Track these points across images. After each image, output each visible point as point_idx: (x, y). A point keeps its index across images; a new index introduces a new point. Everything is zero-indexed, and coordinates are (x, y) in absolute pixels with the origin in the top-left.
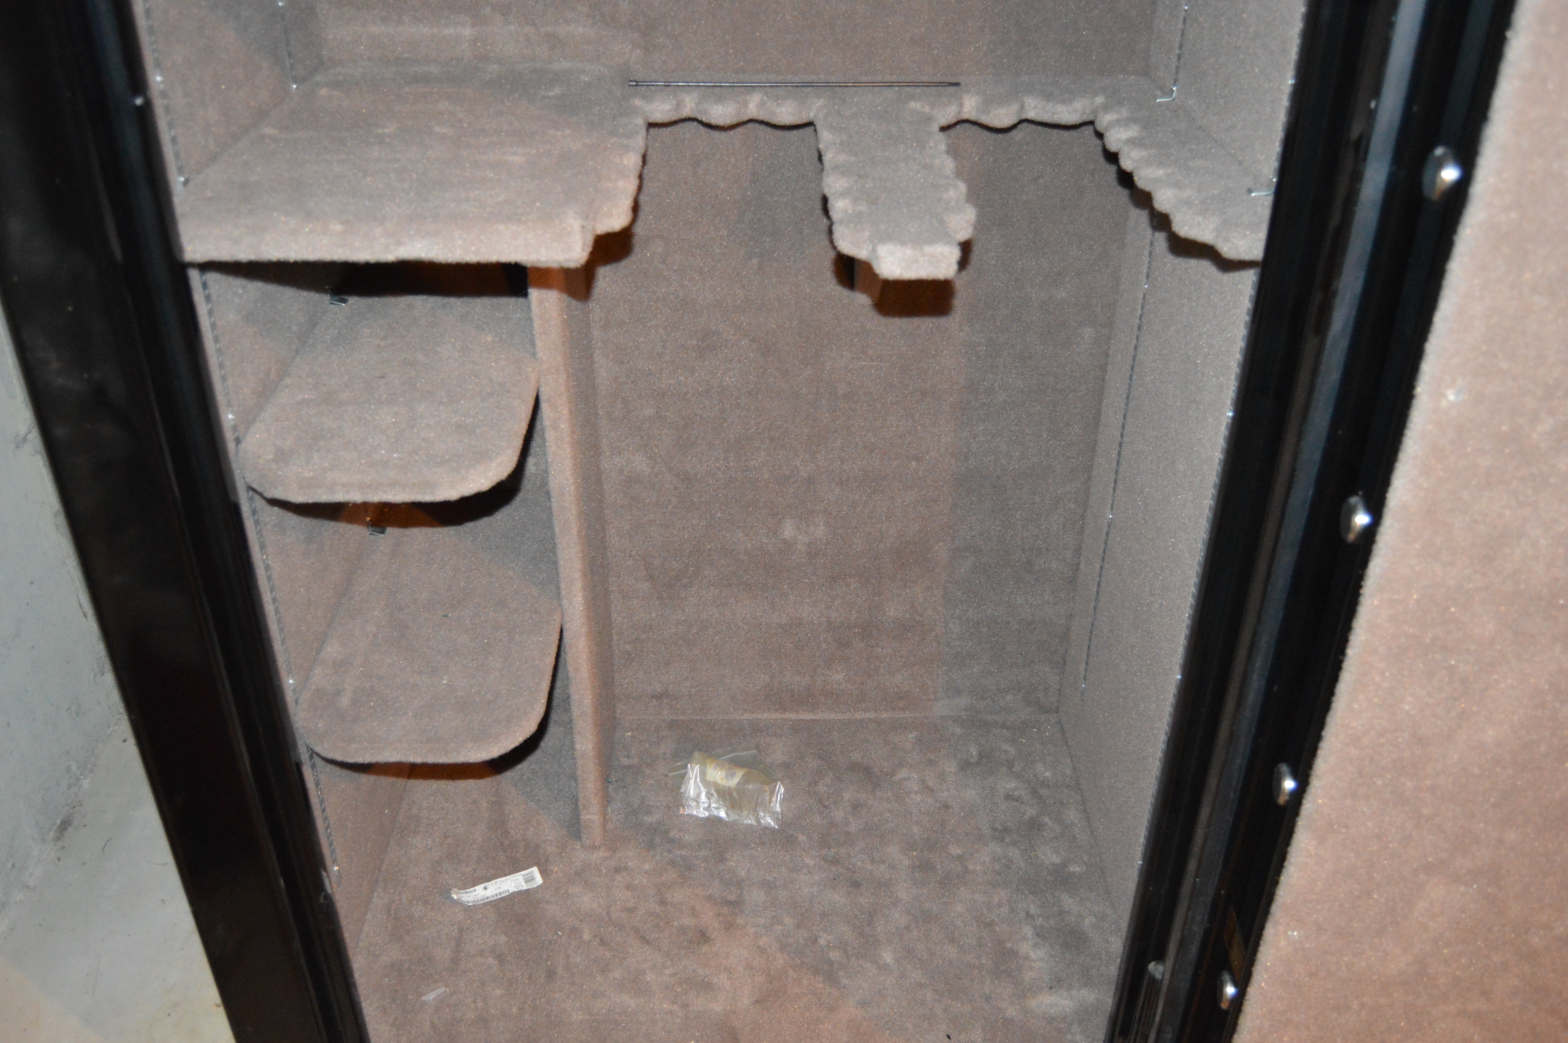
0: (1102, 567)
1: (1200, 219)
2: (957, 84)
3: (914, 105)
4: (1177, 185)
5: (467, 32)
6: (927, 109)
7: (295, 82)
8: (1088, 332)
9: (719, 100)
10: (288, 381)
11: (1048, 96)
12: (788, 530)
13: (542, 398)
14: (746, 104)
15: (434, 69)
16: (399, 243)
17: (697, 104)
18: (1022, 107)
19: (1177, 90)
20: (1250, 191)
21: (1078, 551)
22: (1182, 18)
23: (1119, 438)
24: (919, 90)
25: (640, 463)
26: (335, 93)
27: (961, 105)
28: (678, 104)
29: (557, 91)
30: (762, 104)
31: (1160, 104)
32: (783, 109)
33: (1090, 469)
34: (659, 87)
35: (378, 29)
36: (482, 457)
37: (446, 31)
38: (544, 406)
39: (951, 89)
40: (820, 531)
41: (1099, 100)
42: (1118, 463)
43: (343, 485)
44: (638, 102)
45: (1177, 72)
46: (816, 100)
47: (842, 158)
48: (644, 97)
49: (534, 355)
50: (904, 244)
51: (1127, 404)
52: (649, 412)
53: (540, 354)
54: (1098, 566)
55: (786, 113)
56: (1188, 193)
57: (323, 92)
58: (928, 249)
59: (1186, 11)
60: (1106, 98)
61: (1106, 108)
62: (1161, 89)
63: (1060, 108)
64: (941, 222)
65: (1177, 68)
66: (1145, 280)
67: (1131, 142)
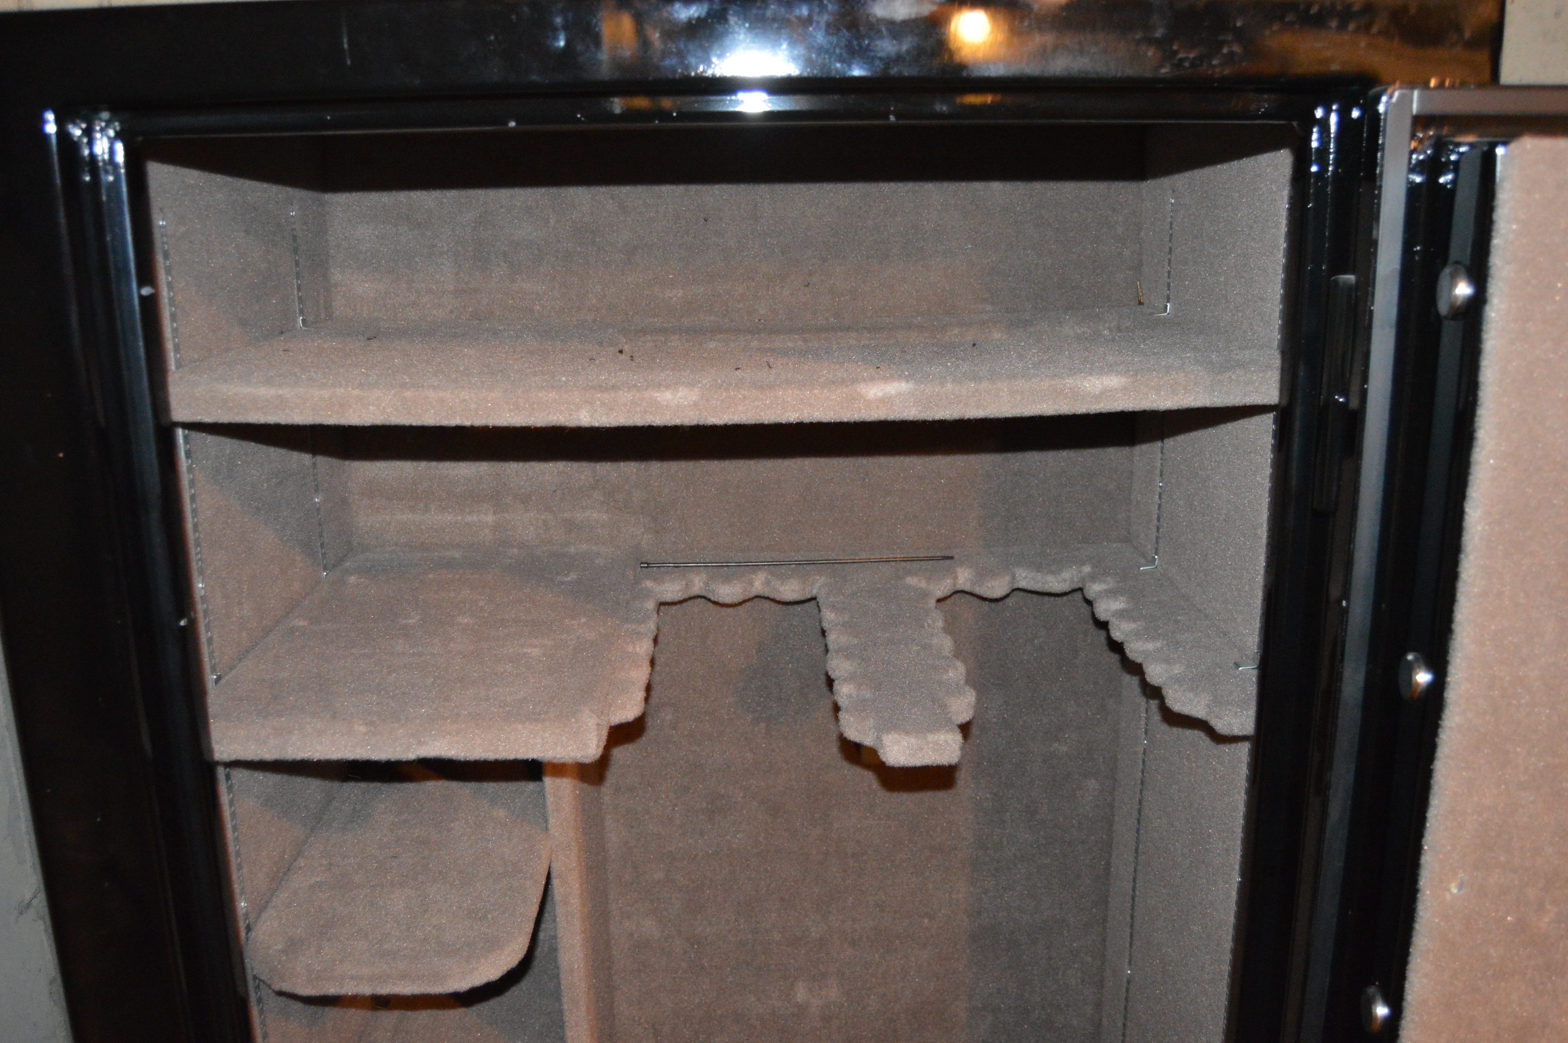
0: (1124, 1025)
1: (1191, 695)
2: (952, 558)
3: (911, 581)
4: (1167, 661)
5: (490, 518)
6: (923, 584)
7: (325, 569)
8: (1092, 784)
9: (727, 580)
10: (301, 862)
11: (1038, 568)
12: (801, 993)
13: (553, 875)
14: (751, 583)
15: (457, 554)
16: (420, 743)
17: (707, 584)
18: (1014, 577)
19: (1159, 558)
20: (1237, 665)
21: (1099, 1005)
22: (1157, 493)
23: (1131, 892)
24: (916, 565)
25: (649, 927)
26: (362, 580)
27: (956, 578)
28: (687, 584)
29: (573, 576)
30: (767, 583)
31: (1145, 573)
32: (787, 587)
33: (1105, 920)
34: (669, 569)
35: (406, 517)
36: (493, 944)
37: (469, 519)
38: (555, 882)
39: (946, 563)
40: (833, 992)
41: (1087, 569)
42: (1132, 917)
43: (352, 978)
44: (649, 584)
45: (1157, 542)
46: (818, 577)
47: (844, 640)
48: (655, 580)
49: (547, 829)
50: (907, 733)
51: (1136, 858)
52: (660, 875)
53: (552, 831)
54: (1120, 1025)
55: (790, 590)
56: (1177, 669)
57: (353, 579)
58: (931, 737)
59: (1160, 487)
60: (1093, 567)
61: (1093, 578)
62: (1144, 556)
63: (1050, 578)
64: (944, 706)
65: (1157, 538)
66: (1144, 736)
67: (1119, 612)
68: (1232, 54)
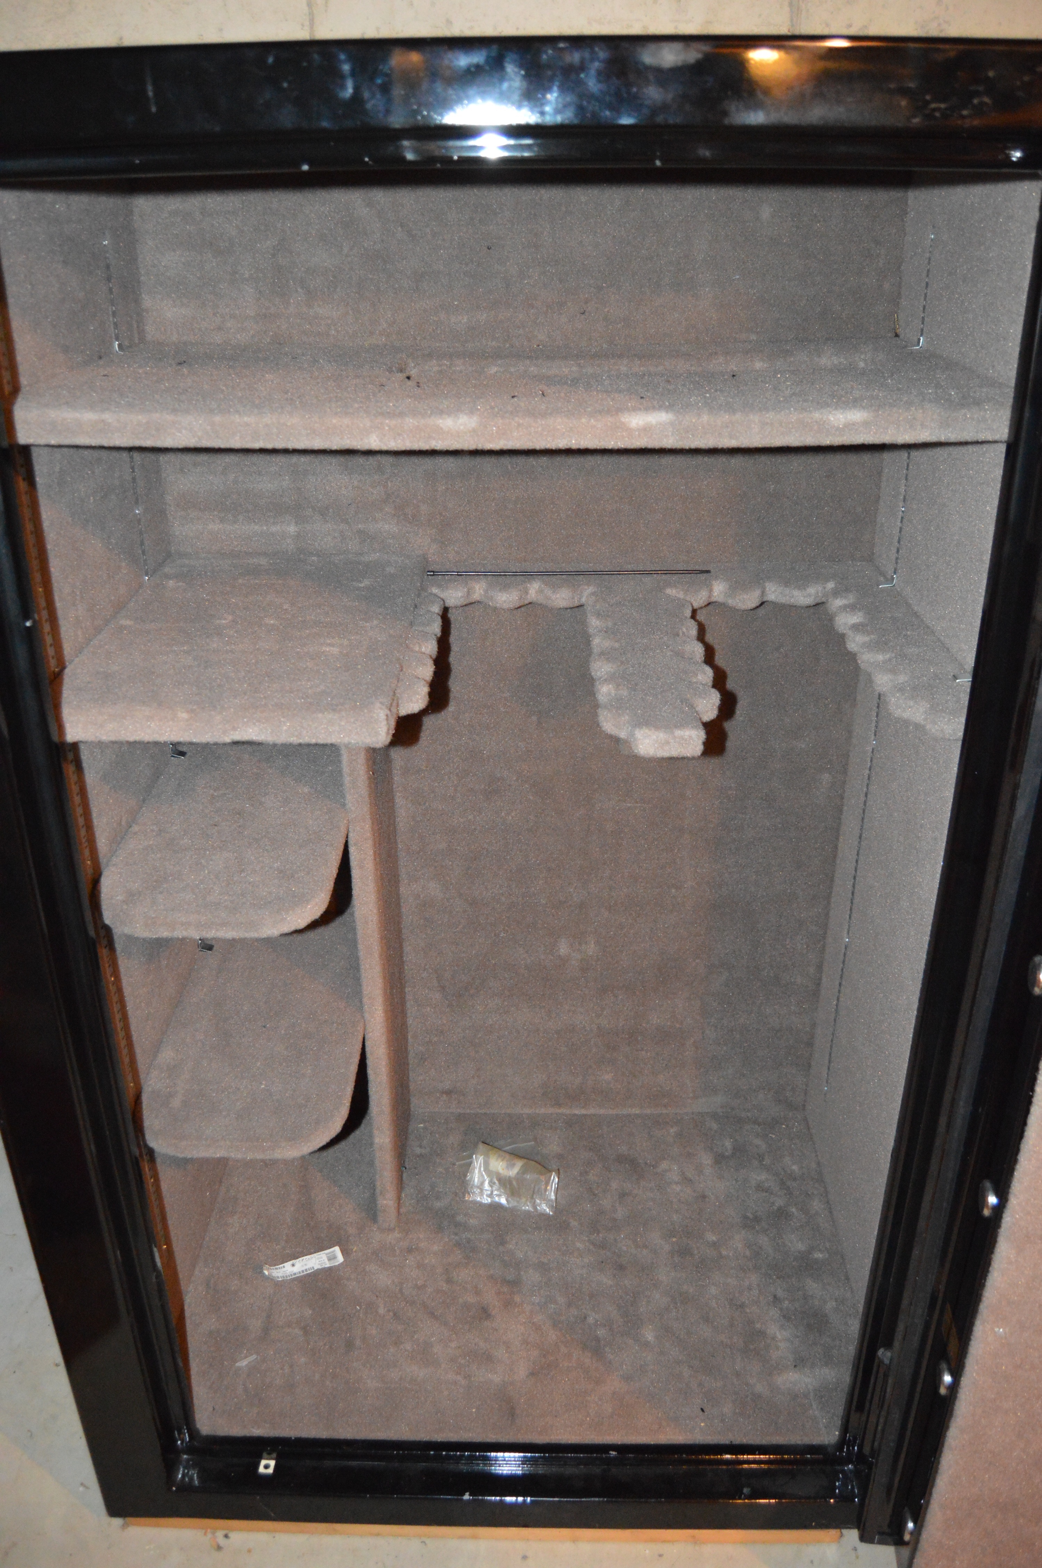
0: (840, 984)
1: (912, 703)
2: (708, 572)
3: (669, 591)
4: (893, 671)
5: (292, 529)
6: (681, 595)
7: (147, 575)
8: (826, 777)
9: (505, 588)
10: (135, 828)
11: (787, 583)
12: (563, 948)
13: (351, 843)
14: (527, 592)
15: (263, 561)
16: (234, 729)
17: (486, 591)
18: (763, 592)
19: (897, 577)
20: (955, 677)
21: (820, 967)
22: (900, 517)
23: (854, 872)
24: (675, 577)
25: (434, 889)
26: (180, 584)
27: (711, 591)
28: (468, 592)
29: (366, 582)
30: (541, 591)
31: (883, 590)
32: (558, 596)
33: (828, 897)
34: (453, 577)
35: (217, 527)
36: (299, 900)
37: (274, 529)
38: (352, 850)
39: (703, 577)
40: (591, 948)
41: (831, 585)
42: (853, 893)
43: (182, 924)
44: (435, 590)
45: (897, 563)
46: (586, 587)
47: (607, 644)
48: (439, 586)
49: (344, 805)
50: (657, 728)
51: (860, 843)
52: (442, 846)
53: (349, 805)
54: (837, 983)
55: (561, 598)
56: (902, 678)
57: (171, 583)
58: (678, 733)
59: (903, 511)
60: (836, 584)
61: (836, 593)
62: (884, 576)
63: (796, 593)
64: (692, 706)
65: (897, 559)
66: (873, 737)
67: (856, 627)
68: (982, 104)
